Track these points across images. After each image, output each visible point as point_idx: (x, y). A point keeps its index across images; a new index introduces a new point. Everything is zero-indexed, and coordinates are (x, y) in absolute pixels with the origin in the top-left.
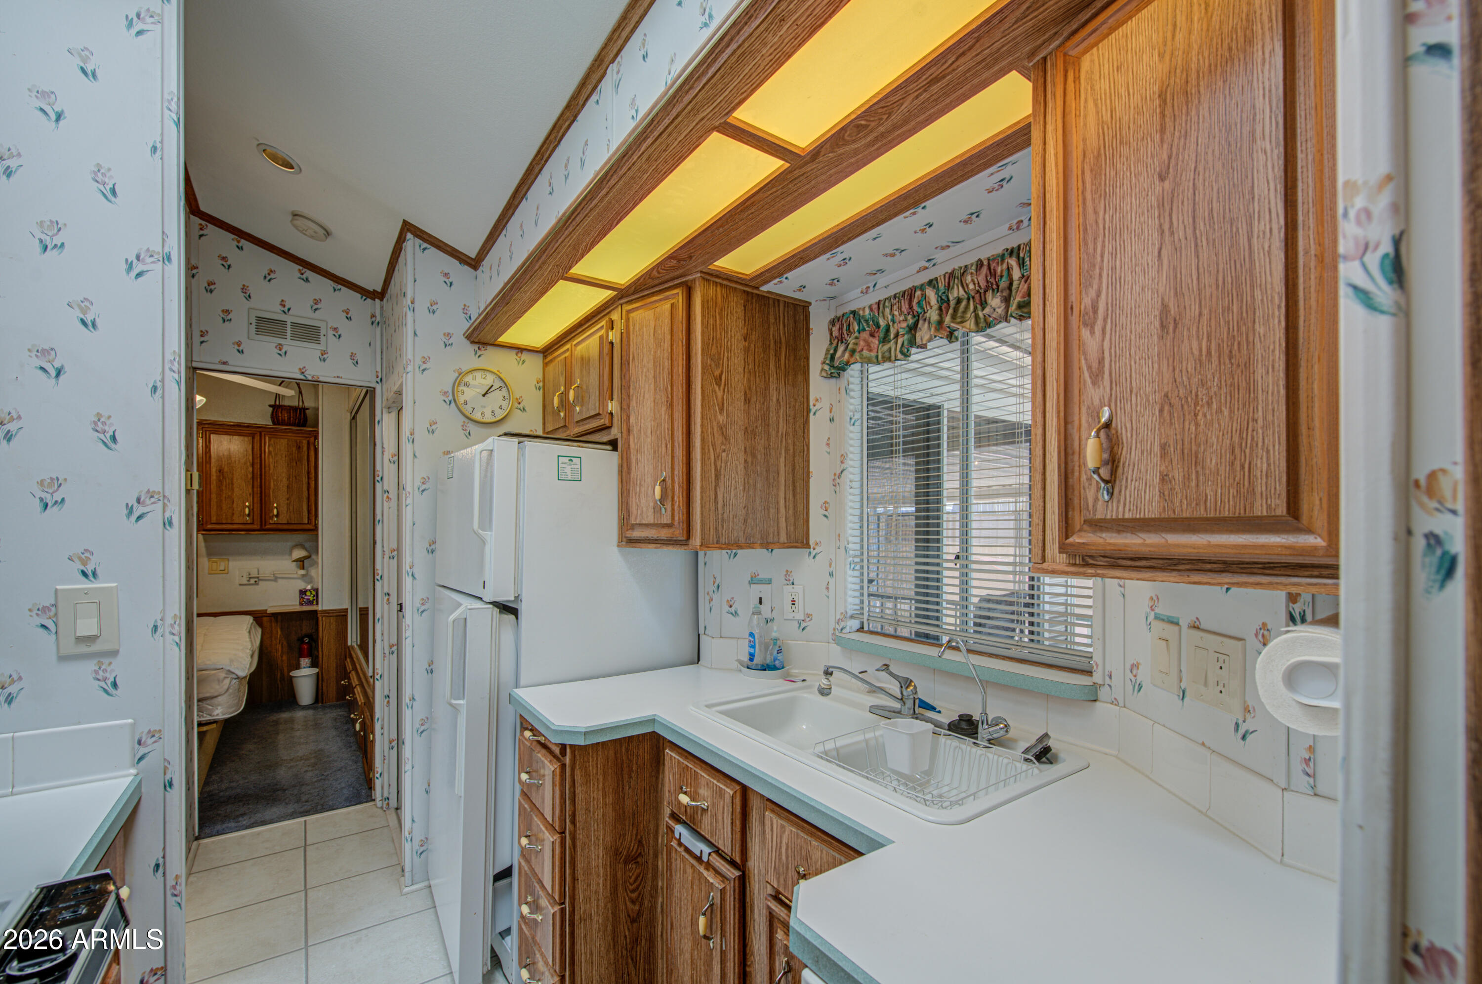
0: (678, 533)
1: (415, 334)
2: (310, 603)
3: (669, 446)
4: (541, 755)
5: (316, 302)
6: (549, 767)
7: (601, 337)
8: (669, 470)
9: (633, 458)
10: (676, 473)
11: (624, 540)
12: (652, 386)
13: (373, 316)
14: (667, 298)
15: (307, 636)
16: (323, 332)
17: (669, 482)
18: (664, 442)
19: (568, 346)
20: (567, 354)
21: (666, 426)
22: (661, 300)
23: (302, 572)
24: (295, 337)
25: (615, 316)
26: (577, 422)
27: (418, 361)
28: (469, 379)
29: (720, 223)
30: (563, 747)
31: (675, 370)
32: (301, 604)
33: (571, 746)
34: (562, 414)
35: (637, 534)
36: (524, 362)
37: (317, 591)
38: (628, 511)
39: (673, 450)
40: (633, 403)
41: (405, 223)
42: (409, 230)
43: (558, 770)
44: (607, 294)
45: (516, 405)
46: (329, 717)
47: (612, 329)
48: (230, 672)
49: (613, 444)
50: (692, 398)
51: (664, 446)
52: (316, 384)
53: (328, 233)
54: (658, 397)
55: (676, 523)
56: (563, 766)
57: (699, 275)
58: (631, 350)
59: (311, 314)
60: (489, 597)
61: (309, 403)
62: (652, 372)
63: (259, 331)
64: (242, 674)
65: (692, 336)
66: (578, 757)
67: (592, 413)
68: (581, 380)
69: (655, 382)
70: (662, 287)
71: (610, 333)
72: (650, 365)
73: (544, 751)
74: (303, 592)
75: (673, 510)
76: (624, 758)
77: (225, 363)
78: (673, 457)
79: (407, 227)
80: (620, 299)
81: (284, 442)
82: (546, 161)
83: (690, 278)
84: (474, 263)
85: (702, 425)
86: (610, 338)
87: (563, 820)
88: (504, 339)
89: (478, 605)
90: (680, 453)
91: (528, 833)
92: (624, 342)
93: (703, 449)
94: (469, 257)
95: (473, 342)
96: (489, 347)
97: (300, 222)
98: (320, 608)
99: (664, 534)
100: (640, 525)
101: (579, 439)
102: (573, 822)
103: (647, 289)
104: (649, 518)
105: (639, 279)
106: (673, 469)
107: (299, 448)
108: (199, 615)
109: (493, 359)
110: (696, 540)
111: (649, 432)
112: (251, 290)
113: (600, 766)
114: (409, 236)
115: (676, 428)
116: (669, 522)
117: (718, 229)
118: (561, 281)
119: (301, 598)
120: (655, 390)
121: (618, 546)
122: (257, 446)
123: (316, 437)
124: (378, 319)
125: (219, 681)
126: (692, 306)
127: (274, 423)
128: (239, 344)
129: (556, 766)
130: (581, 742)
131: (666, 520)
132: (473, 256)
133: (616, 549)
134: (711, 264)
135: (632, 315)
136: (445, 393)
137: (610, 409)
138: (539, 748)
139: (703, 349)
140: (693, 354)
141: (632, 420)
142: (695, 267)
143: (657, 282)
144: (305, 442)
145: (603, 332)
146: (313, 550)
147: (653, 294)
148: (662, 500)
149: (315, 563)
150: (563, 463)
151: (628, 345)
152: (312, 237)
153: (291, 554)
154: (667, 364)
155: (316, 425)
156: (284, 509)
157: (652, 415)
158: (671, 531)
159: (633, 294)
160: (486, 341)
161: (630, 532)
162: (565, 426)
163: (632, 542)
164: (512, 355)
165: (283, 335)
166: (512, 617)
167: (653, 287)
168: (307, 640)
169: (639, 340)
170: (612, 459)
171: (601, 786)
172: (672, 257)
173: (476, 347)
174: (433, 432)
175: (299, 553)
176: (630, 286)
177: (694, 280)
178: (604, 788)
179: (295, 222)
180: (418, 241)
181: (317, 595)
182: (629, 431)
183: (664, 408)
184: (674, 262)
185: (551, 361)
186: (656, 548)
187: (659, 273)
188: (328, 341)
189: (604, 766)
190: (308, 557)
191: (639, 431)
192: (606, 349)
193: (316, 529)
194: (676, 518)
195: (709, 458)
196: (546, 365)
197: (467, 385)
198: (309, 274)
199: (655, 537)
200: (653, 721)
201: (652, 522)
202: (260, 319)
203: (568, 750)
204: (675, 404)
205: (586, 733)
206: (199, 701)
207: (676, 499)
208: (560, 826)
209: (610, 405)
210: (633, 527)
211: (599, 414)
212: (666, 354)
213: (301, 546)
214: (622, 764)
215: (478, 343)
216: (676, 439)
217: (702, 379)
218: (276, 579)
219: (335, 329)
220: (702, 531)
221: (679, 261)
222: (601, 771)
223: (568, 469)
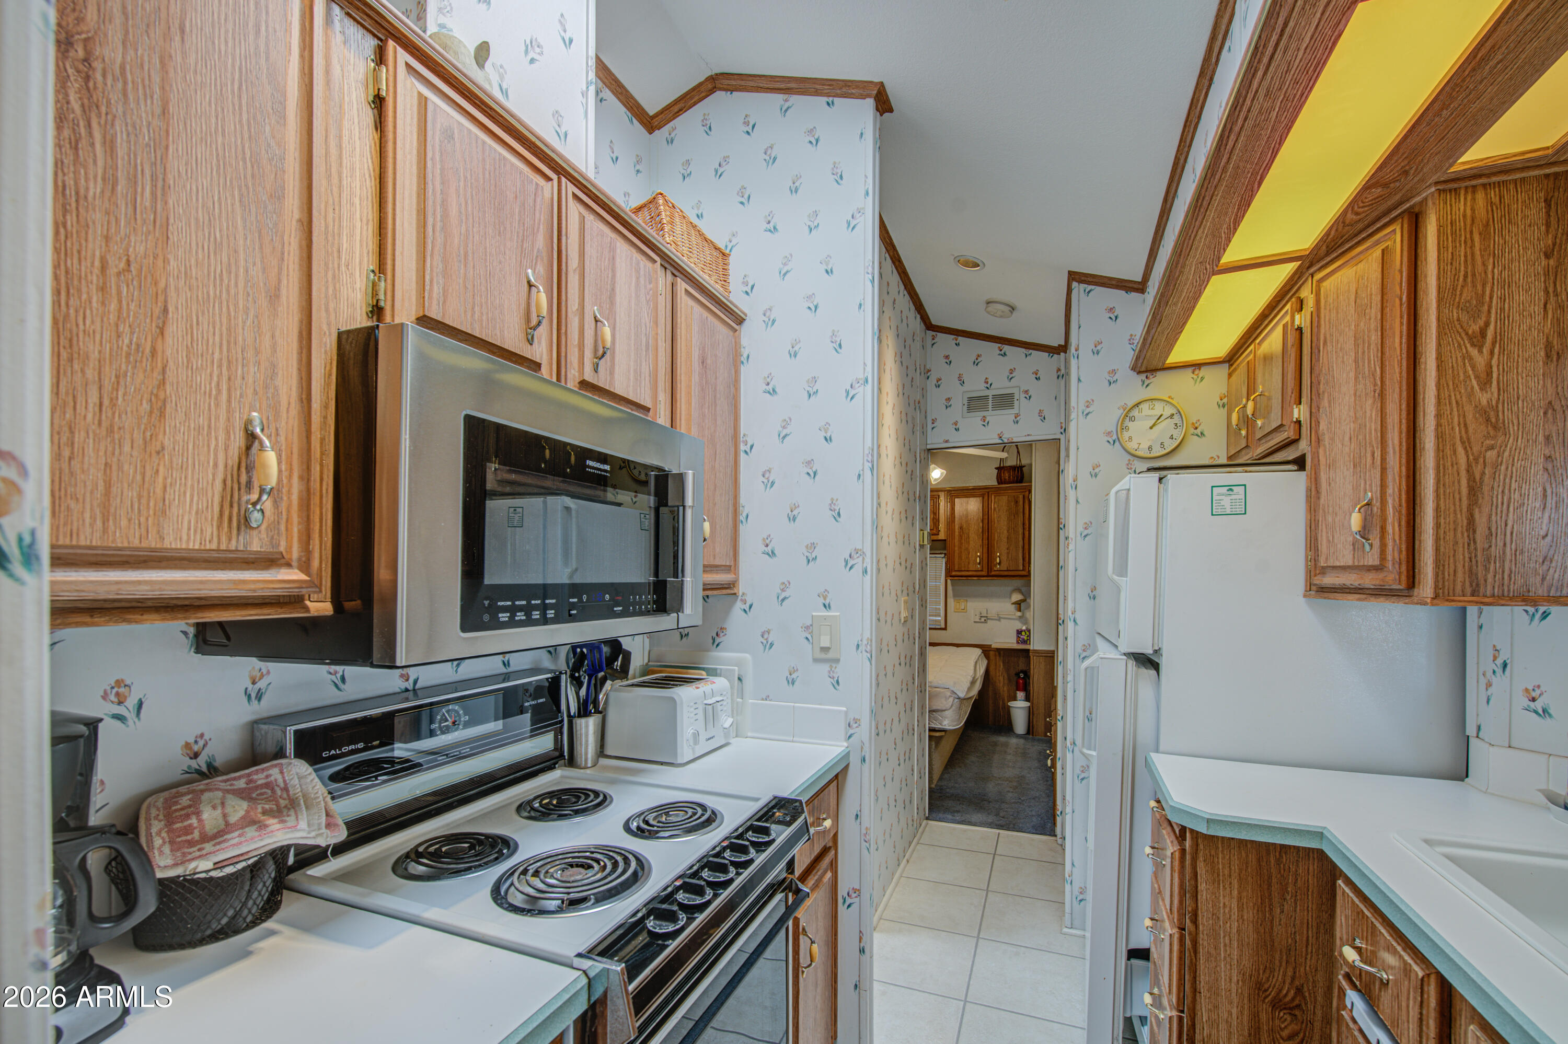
0: (1392, 577)
1: (1079, 380)
2: (1025, 642)
3: (1378, 454)
4: (1166, 832)
5: (1011, 371)
6: (1171, 847)
7: (1285, 326)
8: (1376, 488)
9: (1323, 477)
10: (1390, 491)
11: (1314, 588)
12: (1352, 375)
13: (1059, 370)
14: (1377, 243)
15: (1022, 672)
16: (1016, 397)
17: (1377, 504)
18: (1369, 450)
19: (1252, 347)
20: (1251, 356)
21: (1373, 425)
22: (1367, 249)
23: (1019, 614)
24: (995, 407)
25: (1306, 293)
26: (1260, 439)
27: (1082, 406)
28: (1135, 413)
29: (1437, 106)
30: (1183, 829)
31: (1388, 342)
32: (1018, 642)
33: (1192, 831)
34: (1244, 432)
35: (1329, 580)
36: (1202, 379)
37: (1029, 631)
38: (1317, 550)
39: (1383, 459)
40: (1325, 403)
41: (1071, 273)
42: (1074, 279)
43: (1177, 855)
44: (1290, 267)
45: (1192, 431)
46: (1034, 748)
47: (1301, 310)
48: (953, 692)
49: (1300, 463)
50: (1420, 379)
51: (1369, 455)
52: (1029, 445)
53: (1013, 309)
54: (1361, 387)
55: (1389, 565)
56: (1183, 851)
57: (1433, 189)
58: (1322, 331)
59: (1008, 384)
60: (1124, 648)
61: (1024, 462)
62: (1353, 354)
63: (970, 409)
64: (962, 695)
65: (1421, 285)
66: (1201, 846)
67: (1274, 425)
68: (1263, 386)
69: (1357, 367)
70: (1370, 231)
71: (1297, 317)
72: (1350, 345)
73: (1169, 829)
74: (1019, 632)
75: (1383, 546)
76: (1273, 871)
77: (947, 441)
78: (1384, 470)
79: (1074, 277)
80: (1309, 268)
81: (1004, 499)
82: (1190, 146)
83: (1418, 199)
84: (1139, 287)
85: (1438, 416)
86: (1297, 323)
87: (1182, 915)
88: (1174, 358)
89: (1113, 654)
90: (1396, 462)
91: (1156, 917)
92: (1315, 324)
93: (1439, 450)
94: (1135, 282)
95: (1139, 373)
96: (1159, 374)
97: (992, 307)
98: (1031, 648)
99: (1369, 580)
100: (1334, 568)
101: (1260, 462)
102: (1195, 921)
103: (1348, 241)
104: (1346, 558)
105: (1327, 234)
106: (1383, 486)
107: (1016, 502)
108: (931, 644)
109: (1162, 384)
110: (1426, 587)
111: (1347, 438)
112: (965, 378)
113: (1235, 868)
114: (1075, 284)
115: (1390, 427)
116: (1377, 562)
117: (1438, 114)
118: (1214, 277)
119: (1018, 637)
120: (1356, 378)
121: (1305, 596)
122: (985, 504)
123: (1030, 491)
124: (1063, 371)
125: (947, 698)
126: (1421, 240)
127: (999, 483)
128: (956, 424)
129: (1177, 847)
130: (1202, 829)
131: (1372, 558)
132: (1140, 280)
133: (1302, 600)
134: (1451, 166)
135: (1326, 284)
136: (1109, 433)
137: (1296, 415)
138: (1166, 824)
139: (1440, 300)
140: (1421, 312)
141: (1323, 426)
142: (1422, 180)
143: (1360, 226)
144: (1021, 497)
145: (1288, 318)
146: (1027, 595)
147: (1358, 243)
148: (1364, 532)
149: (1028, 607)
150: (1219, 495)
151: (1319, 326)
152: (1001, 317)
153: (1010, 597)
154: (1375, 338)
155: (1031, 481)
156: (1004, 558)
157: (1352, 414)
158: (1381, 575)
159: (1327, 254)
160: (1152, 367)
161: (1318, 577)
162: (1247, 446)
163: (1324, 591)
164: (1188, 374)
165: (985, 408)
166: (1153, 672)
167: (1356, 235)
168: (1022, 675)
169: (1333, 315)
170: (1297, 481)
171: (1235, 893)
172: (1367, 187)
173: (1143, 376)
174: (1096, 475)
175: (1017, 597)
176: (1317, 247)
177: (1426, 199)
178: (1240, 898)
179: (989, 309)
180: (1083, 286)
181: (1029, 636)
182: (1318, 441)
183: (1370, 401)
184: (1378, 191)
185: (1235, 370)
186: (1359, 600)
187: (1357, 214)
188: (1021, 404)
189: (1240, 870)
190: (1024, 601)
191: (1332, 439)
192: (1292, 338)
193: (1029, 575)
194: (1390, 558)
195: (1455, 464)
196: (1230, 375)
197: (1132, 419)
198: (1006, 348)
199: (1356, 584)
200: (1320, 835)
201: (1350, 563)
202: (970, 399)
203: (1188, 834)
204: (1389, 391)
205: (1209, 821)
206: (930, 711)
207: (1389, 529)
208: (1179, 920)
209: (1296, 411)
210: (1324, 571)
211: (1281, 426)
212: (1374, 324)
213: (1018, 590)
214: (1270, 877)
215: (1146, 371)
216: (1390, 443)
217: (1439, 345)
218: (999, 619)
219: (1026, 392)
220: (1436, 575)
221: (1385, 185)
222: (1235, 875)
223: (1226, 502)
